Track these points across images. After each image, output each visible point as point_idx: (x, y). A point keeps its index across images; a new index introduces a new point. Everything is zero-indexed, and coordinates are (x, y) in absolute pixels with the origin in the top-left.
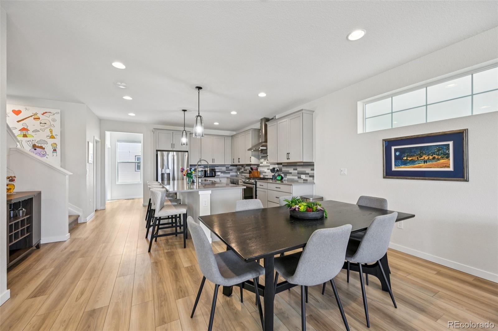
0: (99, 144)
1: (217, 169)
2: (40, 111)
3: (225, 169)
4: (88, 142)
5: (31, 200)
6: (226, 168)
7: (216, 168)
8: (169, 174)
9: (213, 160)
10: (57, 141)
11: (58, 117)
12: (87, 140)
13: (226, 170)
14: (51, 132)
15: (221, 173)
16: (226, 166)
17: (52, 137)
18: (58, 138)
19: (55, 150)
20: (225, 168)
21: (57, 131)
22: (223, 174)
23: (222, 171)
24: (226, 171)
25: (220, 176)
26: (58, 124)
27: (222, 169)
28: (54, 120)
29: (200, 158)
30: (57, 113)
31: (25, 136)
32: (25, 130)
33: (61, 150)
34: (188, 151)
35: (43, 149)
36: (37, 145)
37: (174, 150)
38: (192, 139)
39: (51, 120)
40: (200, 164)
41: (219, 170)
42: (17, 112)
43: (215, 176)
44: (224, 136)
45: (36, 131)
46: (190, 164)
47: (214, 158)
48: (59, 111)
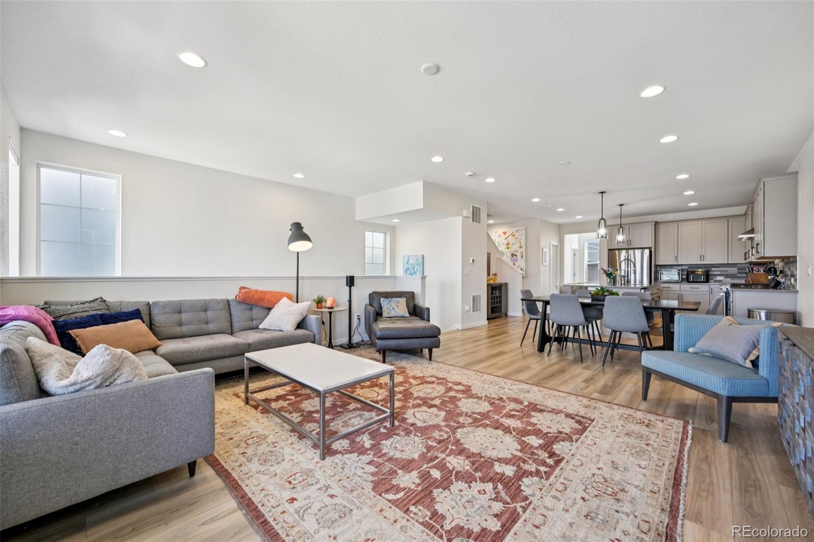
1: (715, 271)
2: (514, 230)
3: (737, 272)
4: (543, 248)
5: (501, 286)
6: (738, 269)
7: (713, 269)
9: (702, 257)
10: (523, 250)
11: (524, 232)
12: (542, 246)
13: (739, 273)
14: (520, 243)
15: (726, 277)
16: (738, 265)
17: (521, 247)
18: (524, 247)
19: (522, 257)
20: (736, 269)
21: (523, 243)
23: (727, 275)
24: (739, 275)
26: (524, 237)
27: (727, 271)
28: (522, 235)
29: (676, 255)
30: (523, 229)
31: (508, 248)
32: (508, 244)
33: (525, 256)
34: (651, 248)
35: (516, 255)
36: (514, 253)
37: (631, 247)
38: (662, 229)
39: (521, 235)
40: (676, 263)
41: (719, 273)
42: (505, 233)
43: (707, 281)
44: (728, 218)
45: (513, 244)
46: (657, 264)
47: (704, 254)
48: (524, 228)
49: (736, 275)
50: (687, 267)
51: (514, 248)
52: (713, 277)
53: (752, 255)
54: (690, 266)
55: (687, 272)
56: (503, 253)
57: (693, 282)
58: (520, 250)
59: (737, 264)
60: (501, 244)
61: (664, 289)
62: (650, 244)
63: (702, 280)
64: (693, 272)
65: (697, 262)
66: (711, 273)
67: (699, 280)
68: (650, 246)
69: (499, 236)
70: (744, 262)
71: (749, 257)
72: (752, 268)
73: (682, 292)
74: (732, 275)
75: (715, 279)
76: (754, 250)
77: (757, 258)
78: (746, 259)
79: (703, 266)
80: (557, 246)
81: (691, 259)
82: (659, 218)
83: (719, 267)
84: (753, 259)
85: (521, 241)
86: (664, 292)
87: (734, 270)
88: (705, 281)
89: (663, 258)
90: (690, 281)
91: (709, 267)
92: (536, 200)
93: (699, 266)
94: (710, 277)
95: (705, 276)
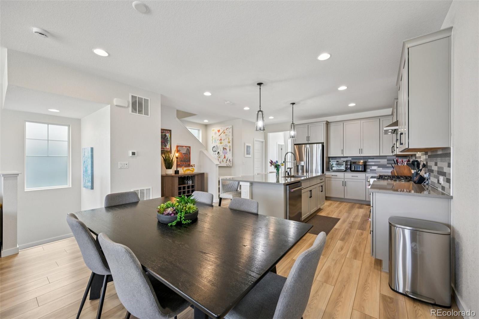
0: (264, 143)
1: (370, 162)
2: (225, 128)
3: (386, 162)
5: (194, 176)
6: (388, 160)
7: (369, 160)
8: (303, 166)
9: (361, 151)
10: (231, 144)
13: (388, 164)
14: (229, 139)
15: (379, 167)
16: (388, 157)
17: (229, 142)
18: (231, 142)
19: (230, 150)
20: (386, 160)
21: (231, 139)
22: (381, 169)
23: (380, 165)
24: (388, 165)
25: (377, 171)
26: (231, 135)
27: (380, 162)
29: (343, 149)
30: (231, 128)
31: (221, 143)
32: (221, 140)
33: (232, 150)
34: (323, 143)
35: (226, 149)
36: (225, 147)
37: (309, 142)
38: (332, 128)
39: (229, 132)
40: (342, 156)
41: (373, 163)
42: (219, 131)
43: (365, 171)
44: (379, 117)
45: (224, 140)
46: (329, 156)
47: (362, 148)
48: (231, 126)
49: (386, 165)
50: (350, 159)
51: (225, 143)
52: (369, 166)
53: (397, 148)
54: (353, 158)
55: (350, 163)
56: (218, 147)
57: (354, 171)
58: (229, 145)
59: (386, 156)
60: (216, 140)
61: (333, 177)
62: (323, 139)
63: (361, 170)
64: (354, 163)
65: (357, 154)
66: (368, 163)
67: (358, 170)
68: (323, 142)
69: (215, 133)
70: (391, 154)
71: (395, 150)
72: (397, 161)
73: (345, 180)
74: (383, 165)
75: (371, 169)
76: (398, 143)
77: (400, 151)
78: (392, 152)
79: (362, 158)
80: (262, 142)
81: (352, 152)
82: (329, 119)
83: (373, 159)
84: (398, 152)
85: (229, 137)
86: (332, 179)
87: (384, 161)
88: (363, 170)
89: (334, 152)
90: (352, 170)
91: (366, 158)
92: (207, 94)
93: (360, 158)
94: (368, 167)
95: (363, 166)
